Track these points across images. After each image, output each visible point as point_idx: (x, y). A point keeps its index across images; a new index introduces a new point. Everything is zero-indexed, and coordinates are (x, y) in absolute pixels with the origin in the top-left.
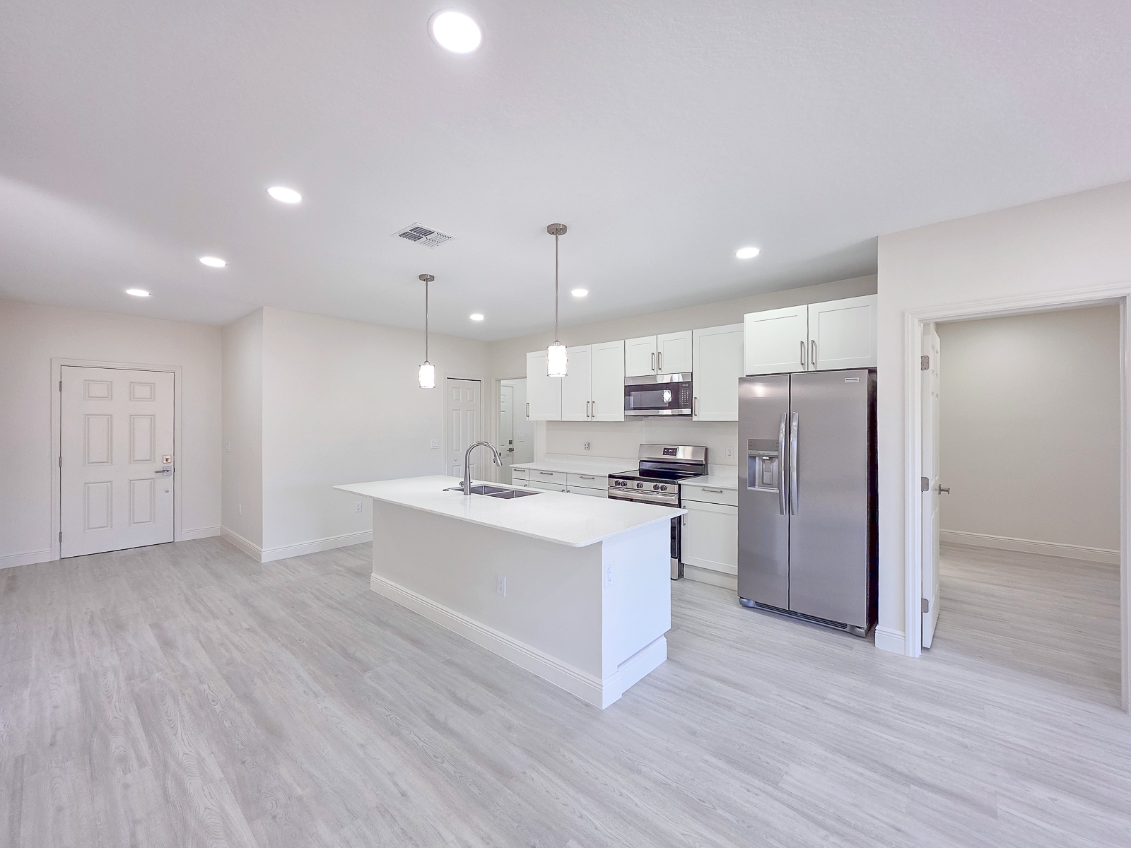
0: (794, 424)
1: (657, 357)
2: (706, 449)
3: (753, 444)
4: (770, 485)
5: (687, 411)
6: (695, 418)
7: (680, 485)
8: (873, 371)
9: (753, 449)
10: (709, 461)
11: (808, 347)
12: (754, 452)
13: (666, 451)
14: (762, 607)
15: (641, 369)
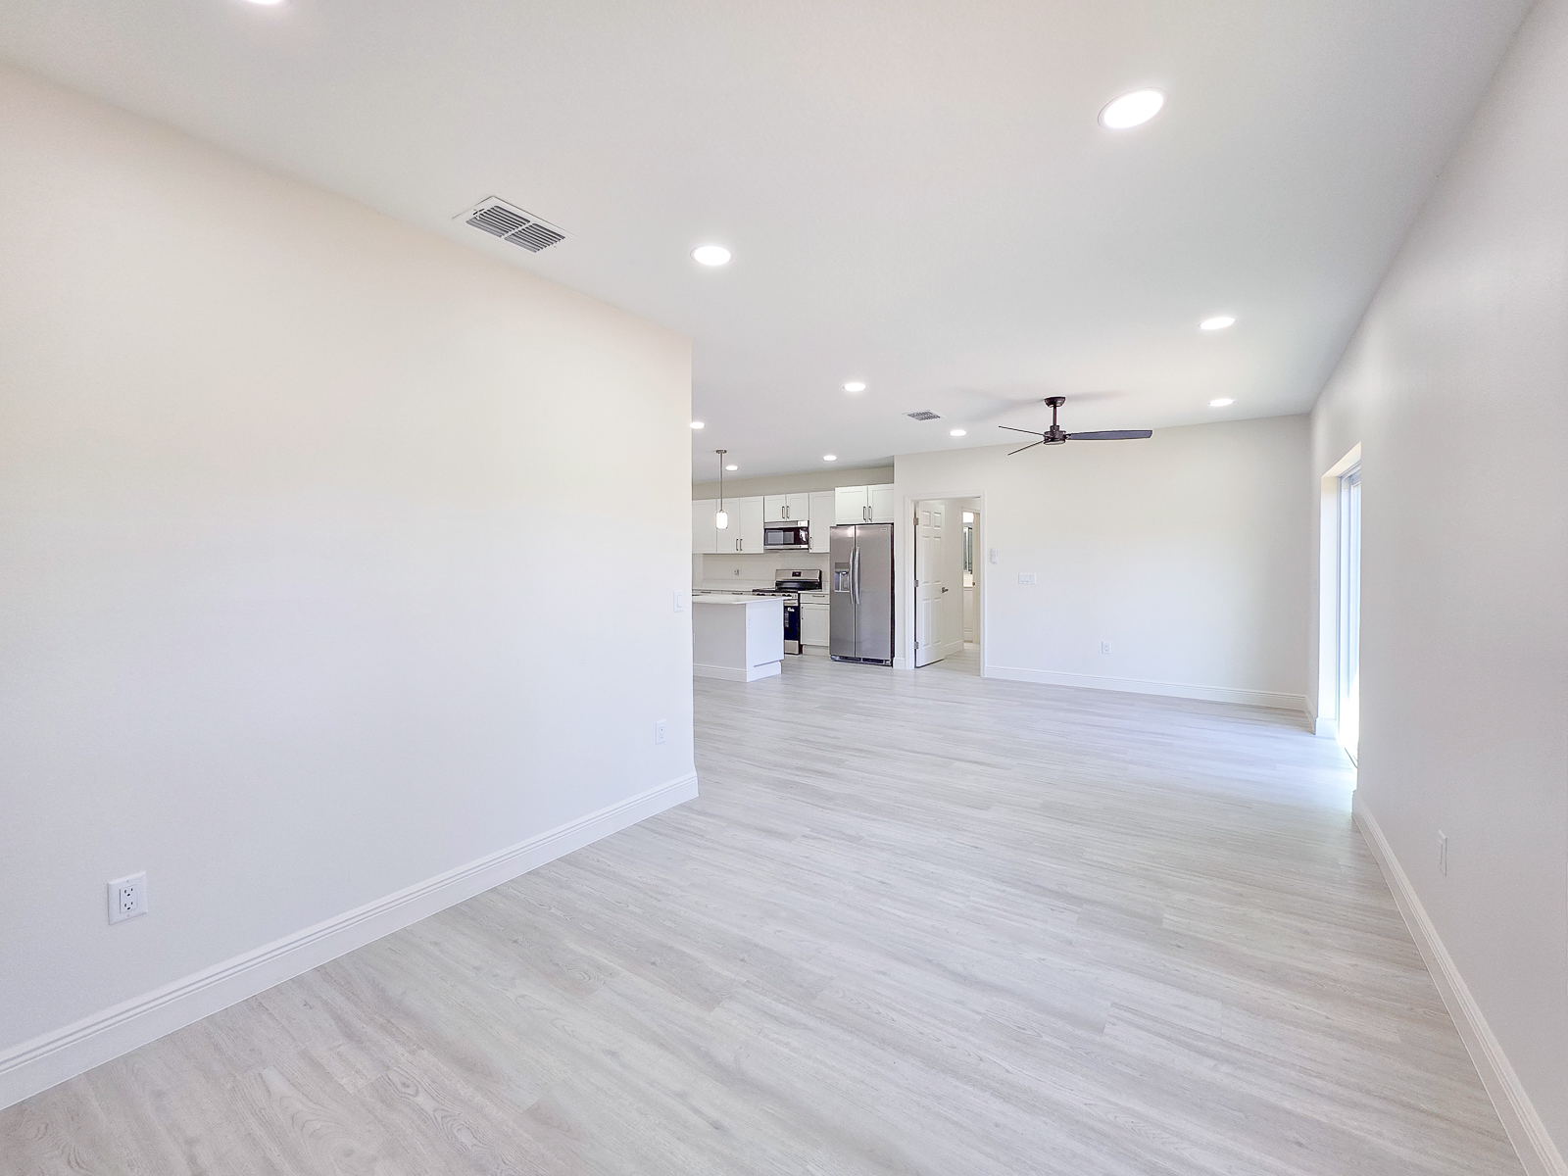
0: (857, 553)
1: (785, 509)
2: (821, 572)
3: (837, 565)
4: (846, 589)
5: (806, 546)
6: (810, 551)
7: (799, 594)
8: (893, 524)
9: (839, 567)
10: (823, 579)
11: (867, 509)
12: (838, 570)
13: (794, 574)
14: (845, 659)
15: (775, 517)
